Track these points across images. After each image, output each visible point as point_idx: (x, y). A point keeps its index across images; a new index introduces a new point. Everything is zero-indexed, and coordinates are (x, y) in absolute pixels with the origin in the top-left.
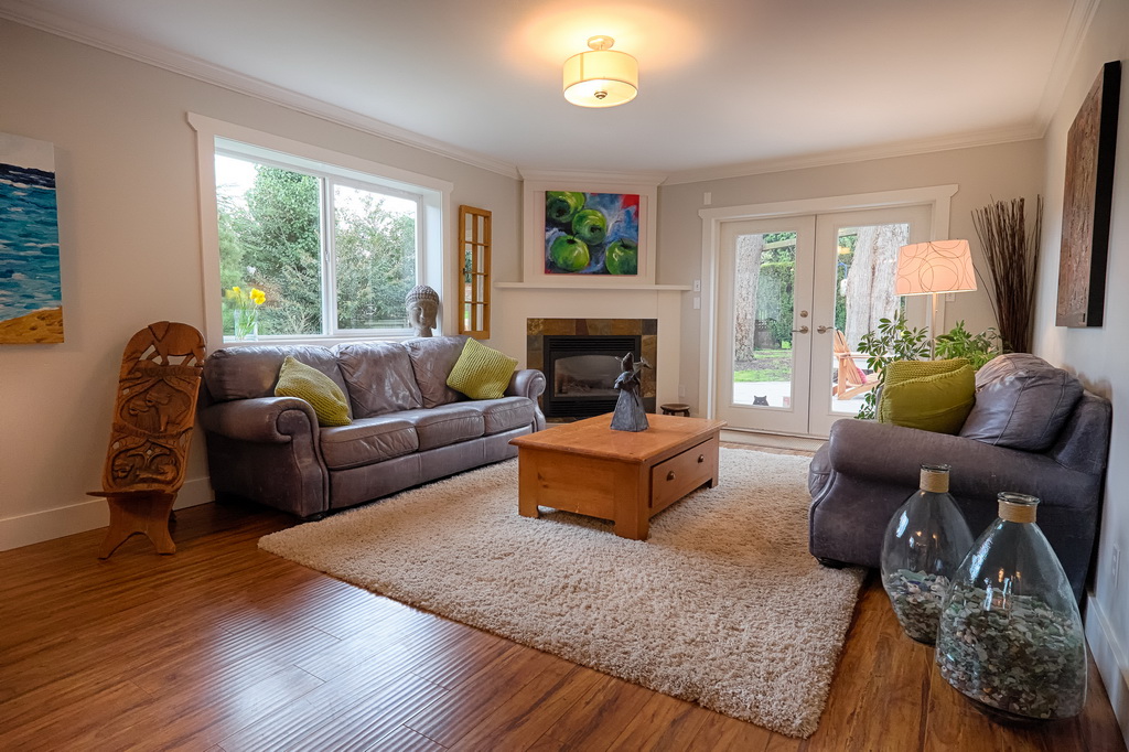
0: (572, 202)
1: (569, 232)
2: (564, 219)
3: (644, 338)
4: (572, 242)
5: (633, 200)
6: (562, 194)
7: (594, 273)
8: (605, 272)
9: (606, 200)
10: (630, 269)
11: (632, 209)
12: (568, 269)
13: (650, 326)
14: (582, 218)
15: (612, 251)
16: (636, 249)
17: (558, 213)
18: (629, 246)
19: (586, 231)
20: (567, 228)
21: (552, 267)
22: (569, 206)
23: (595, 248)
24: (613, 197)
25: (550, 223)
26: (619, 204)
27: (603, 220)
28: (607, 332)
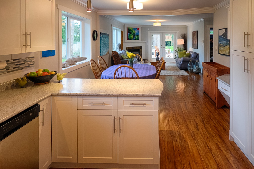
0: (131, 29)
1: (131, 34)
2: (130, 32)
3: (141, 49)
4: (131, 35)
5: (138, 29)
6: (130, 28)
7: (134, 40)
8: (135, 39)
9: (135, 29)
10: (138, 39)
11: (139, 30)
12: (131, 39)
13: (141, 47)
14: (132, 32)
15: (136, 36)
16: (139, 36)
17: (129, 31)
18: (138, 36)
19: (133, 33)
20: (130, 33)
21: (128, 39)
22: (131, 30)
23: (134, 36)
24: (136, 28)
25: (128, 32)
26: (137, 29)
27: (135, 32)
28: (136, 49)
